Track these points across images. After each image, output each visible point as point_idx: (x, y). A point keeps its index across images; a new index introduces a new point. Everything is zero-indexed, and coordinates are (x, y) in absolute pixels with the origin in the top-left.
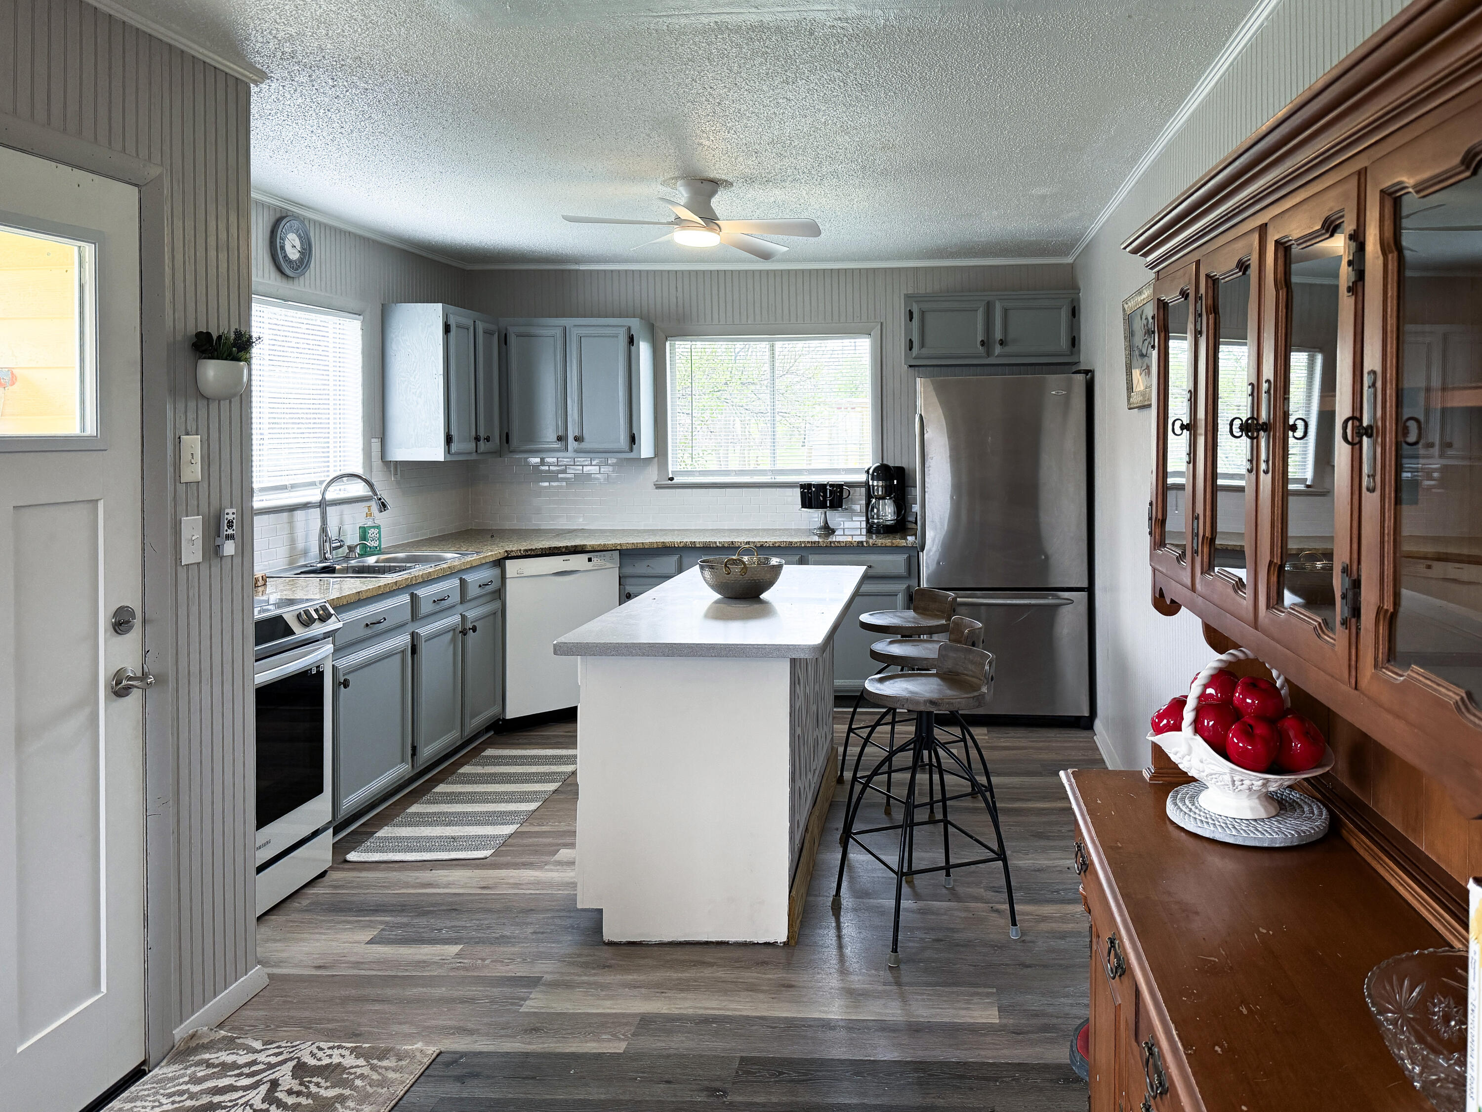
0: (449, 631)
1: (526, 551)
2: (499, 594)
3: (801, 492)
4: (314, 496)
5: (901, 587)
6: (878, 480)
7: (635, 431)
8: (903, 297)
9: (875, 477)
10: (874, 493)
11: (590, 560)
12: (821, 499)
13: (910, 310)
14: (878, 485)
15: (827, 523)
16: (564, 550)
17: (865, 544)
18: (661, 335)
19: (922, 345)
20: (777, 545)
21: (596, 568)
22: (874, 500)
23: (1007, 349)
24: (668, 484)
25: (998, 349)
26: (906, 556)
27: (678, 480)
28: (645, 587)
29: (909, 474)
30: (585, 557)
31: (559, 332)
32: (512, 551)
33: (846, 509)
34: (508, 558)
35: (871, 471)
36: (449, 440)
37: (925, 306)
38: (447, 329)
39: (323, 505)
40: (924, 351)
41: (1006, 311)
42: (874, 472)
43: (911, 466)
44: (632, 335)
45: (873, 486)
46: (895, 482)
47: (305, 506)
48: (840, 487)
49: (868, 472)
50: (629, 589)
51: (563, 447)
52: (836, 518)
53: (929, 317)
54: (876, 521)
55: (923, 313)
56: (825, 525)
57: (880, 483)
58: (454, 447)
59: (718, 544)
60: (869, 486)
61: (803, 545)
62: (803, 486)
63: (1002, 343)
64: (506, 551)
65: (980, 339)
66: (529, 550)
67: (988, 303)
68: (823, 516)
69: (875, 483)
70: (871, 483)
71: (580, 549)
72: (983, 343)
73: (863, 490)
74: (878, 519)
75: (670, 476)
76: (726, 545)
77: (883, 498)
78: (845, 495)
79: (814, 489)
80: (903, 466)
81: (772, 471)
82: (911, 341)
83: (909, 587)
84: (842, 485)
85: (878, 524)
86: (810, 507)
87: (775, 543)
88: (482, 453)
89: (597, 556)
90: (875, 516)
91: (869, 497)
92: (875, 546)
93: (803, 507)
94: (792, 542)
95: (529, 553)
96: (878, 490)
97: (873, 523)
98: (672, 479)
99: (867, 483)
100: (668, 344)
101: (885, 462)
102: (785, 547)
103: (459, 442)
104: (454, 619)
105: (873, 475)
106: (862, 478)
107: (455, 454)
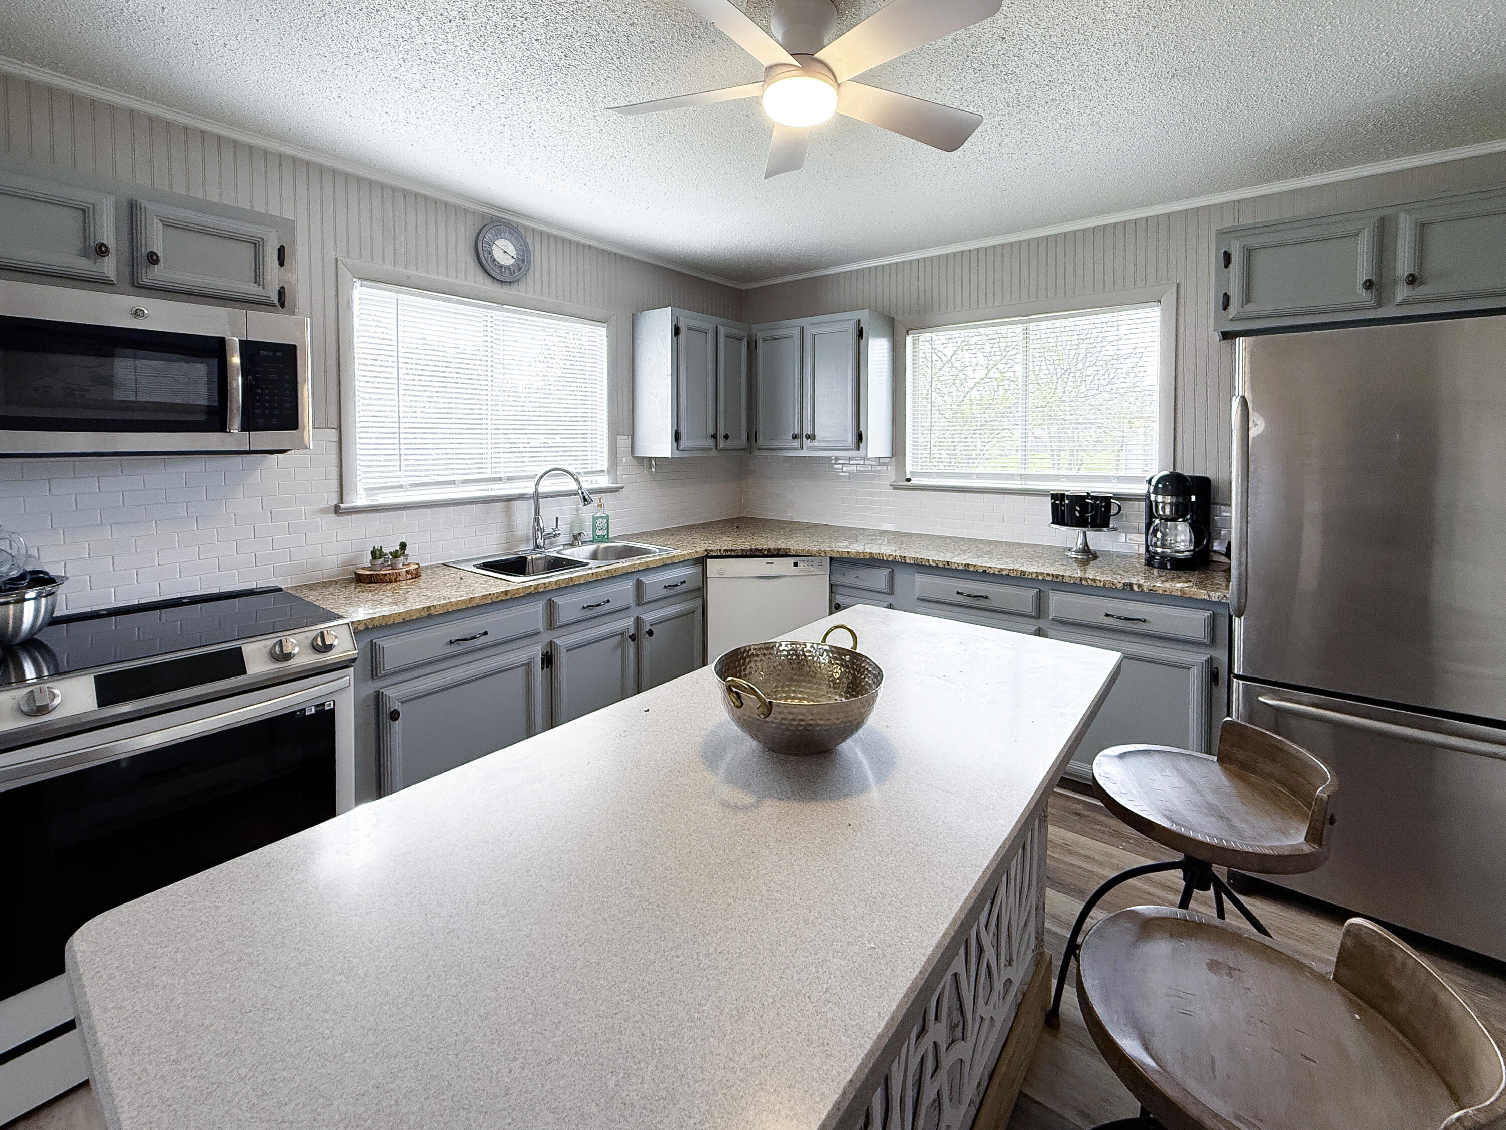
0: (617, 635)
1: (726, 551)
2: (700, 591)
3: (1053, 505)
4: (528, 488)
5: (1199, 658)
6: (1165, 494)
7: (862, 429)
8: (1213, 235)
9: (1160, 491)
10: (1157, 511)
11: (796, 564)
12: (1077, 514)
13: (1226, 252)
14: (1165, 503)
15: (1086, 545)
16: (766, 553)
17: (1135, 588)
18: (901, 330)
19: (1248, 299)
20: (1004, 573)
21: (801, 573)
22: (1157, 521)
23: (1421, 291)
24: (905, 485)
25: (1402, 292)
26: (1208, 614)
27: (914, 481)
28: (855, 599)
29: (1217, 487)
30: (792, 560)
31: (796, 332)
32: (712, 551)
33: (1115, 529)
34: (708, 557)
35: (1154, 482)
36: (677, 437)
37: (1252, 242)
38: (677, 331)
39: (536, 497)
40: (1249, 308)
41: (1422, 228)
42: (1158, 482)
43: (1223, 476)
44: (862, 328)
45: (1157, 503)
46: (1193, 498)
47: (521, 497)
48: (1107, 500)
49: (1149, 482)
50: (840, 599)
51: (799, 446)
52: (1098, 540)
53: (1259, 258)
54: (1159, 550)
55: (1249, 253)
56: (1083, 548)
57: (1168, 499)
58: (683, 443)
59: (931, 563)
60: (1151, 502)
61: (1040, 577)
62: (1054, 497)
63: (1412, 280)
64: (706, 550)
65: (1363, 275)
66: (730, 550)
67: (1382, 221)
68: (1081, 536)
69: (1160, 498)
70: (1153, 497)
71: (782, 553)
72: (1369, 285)
73: (1143, 504)
74: (1163, 546)
75: (908, 476)
76: (941, 565)
77: (1174, 520)
78: (1114, 510)
79: (1067, 502)
80: (1208, 475)
81: (1020, 475)
82: (1227, 298)
83: (1211, 661)
84: (1111, 498)
85: (1163, 556)
86: (1062, 523)
87: (1002, 570)
88: (721, 450)
89: (803, 561)
90: (1159, 543)
91: (1151, 516)
92: (1152, 592)
93: (1053, 523)
94: (1025, 572)
95: (729, 553)
96: (1164, 508)
97: (1156, 553)
98: (909, 480)
99: (1148, 496)
100: (909, 339)
101: (1178, 471)
102: (1015, 577)
103: (687, 439)
104: (626, 623)
105: (1156, 486)
106: (1142, 489)
107: (683, 450)
